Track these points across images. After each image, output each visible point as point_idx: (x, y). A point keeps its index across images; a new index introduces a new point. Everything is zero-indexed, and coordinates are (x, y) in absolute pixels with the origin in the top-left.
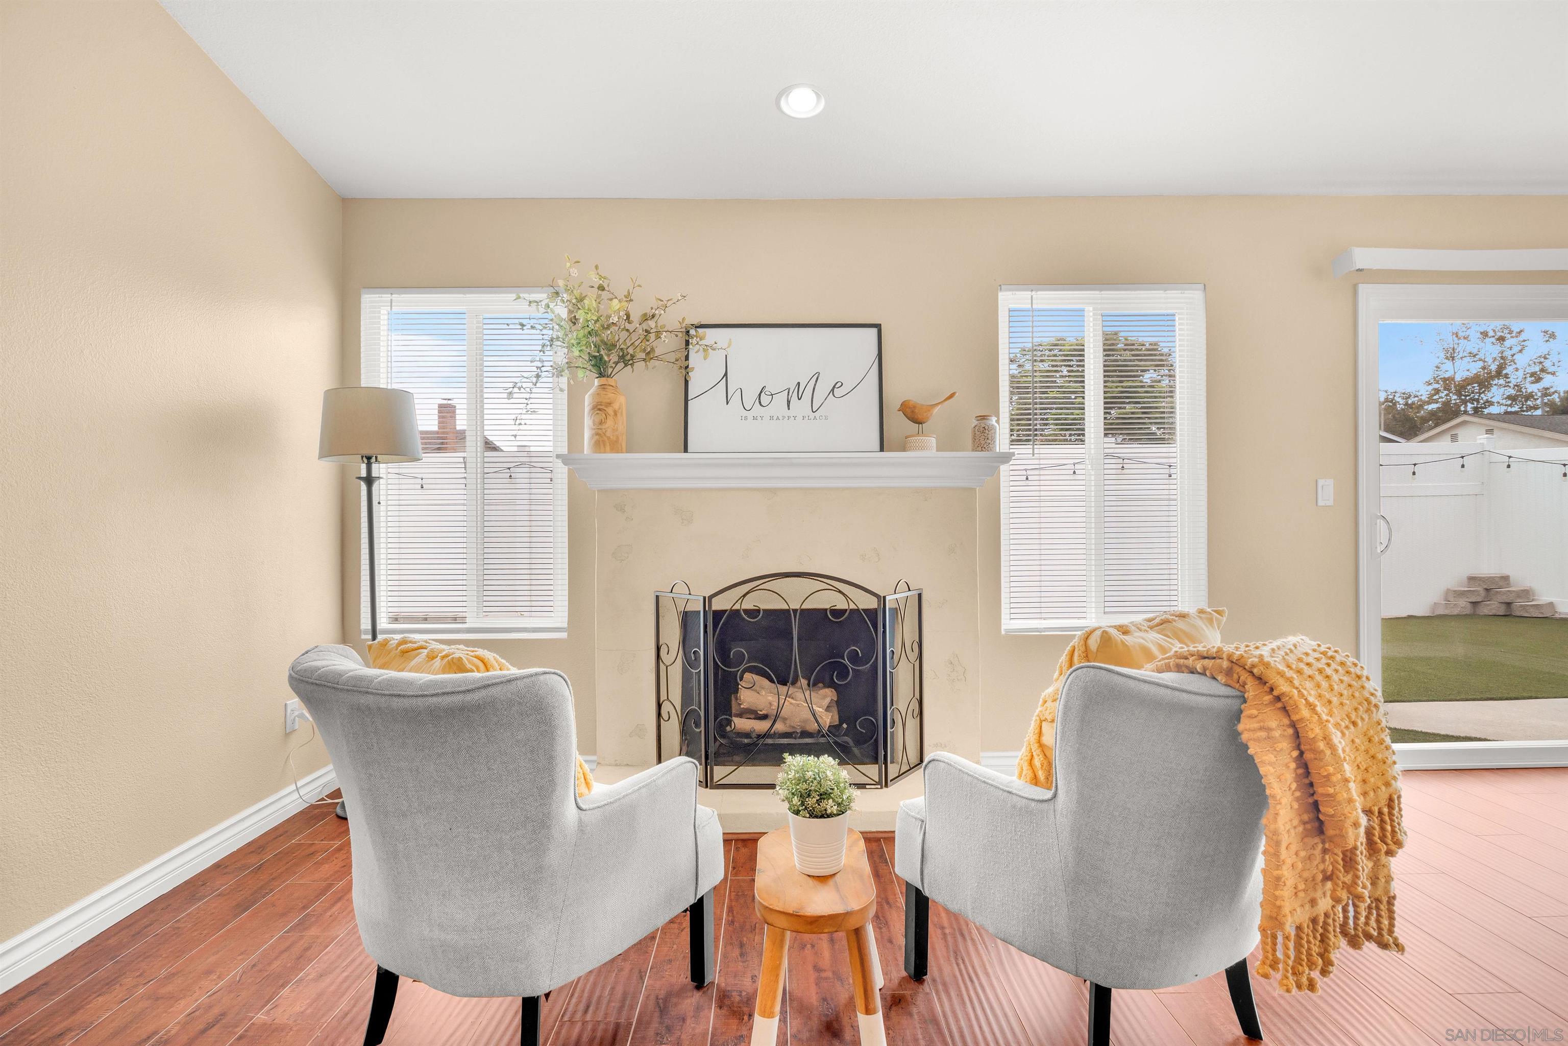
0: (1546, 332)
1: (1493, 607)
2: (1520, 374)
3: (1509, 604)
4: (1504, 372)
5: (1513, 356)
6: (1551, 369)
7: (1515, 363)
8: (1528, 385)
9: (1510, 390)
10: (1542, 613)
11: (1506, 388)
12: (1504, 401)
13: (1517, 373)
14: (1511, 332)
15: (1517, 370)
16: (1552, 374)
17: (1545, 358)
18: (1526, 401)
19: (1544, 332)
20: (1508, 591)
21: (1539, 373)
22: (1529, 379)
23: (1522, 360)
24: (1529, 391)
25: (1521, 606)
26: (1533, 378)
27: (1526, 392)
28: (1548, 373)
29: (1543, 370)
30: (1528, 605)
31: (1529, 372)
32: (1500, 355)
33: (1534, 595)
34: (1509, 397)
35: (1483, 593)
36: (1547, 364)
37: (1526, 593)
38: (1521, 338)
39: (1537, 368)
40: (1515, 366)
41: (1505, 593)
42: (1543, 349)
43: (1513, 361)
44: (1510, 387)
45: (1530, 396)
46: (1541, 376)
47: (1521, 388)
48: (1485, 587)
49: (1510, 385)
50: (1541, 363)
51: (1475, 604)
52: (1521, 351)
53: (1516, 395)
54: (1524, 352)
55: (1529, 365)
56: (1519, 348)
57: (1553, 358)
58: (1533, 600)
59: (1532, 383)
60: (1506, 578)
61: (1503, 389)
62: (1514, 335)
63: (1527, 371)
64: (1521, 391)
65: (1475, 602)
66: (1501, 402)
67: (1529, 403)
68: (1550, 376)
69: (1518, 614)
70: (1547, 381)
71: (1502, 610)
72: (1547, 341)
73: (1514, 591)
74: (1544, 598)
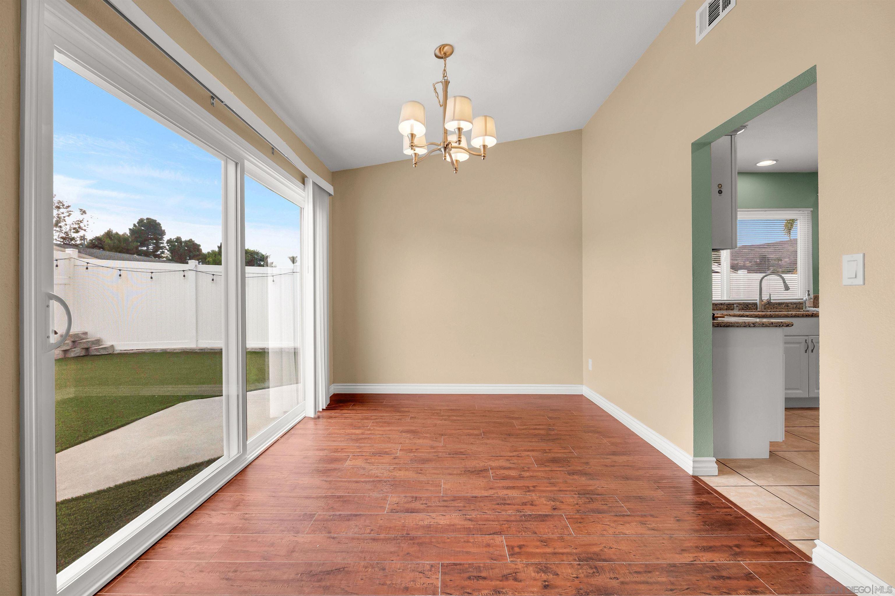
0: (81, 210)
1: (78, 351)
2: (68, 227)
3: (87, 349)
4: (59, 225)
5: (64, 217)
6: (84, 228)
7: (65, 221)
8: (72, 234)
9: (63, 234)
10: (108, 352)
11: (60, 233)
12: (59, 239)
13: (66, 226)
14: (63, 205)
15: (66, 225)
16: (84, 230)
17: (81, 222)
18: (71, 241)
19: (80, 210)
20: (87, 341)
21: (77, 228)
22: (72, 231)
23: (69, 221)
24: (73, 236)
25: (95, 349)
26: (75, 231)
27: (71, 236)
28: (82, 229)
29: (80, 227)
30: (99, 348)
31: (73, 227)
32: (57, 216)
33: (102, 342)
34: (62, 238)
35: (71, 344)
36: (82, 225)
37: (98, 342)
38: (69, 209)
39: (77, 226)
40: (65, 223)
41: (84, 343)
42: (80, 217)
43: (65, 220)
44: (62, 233)
45: (73, 239)
46: (79, 230)
47: (69, 234)
48: (72, 340)
49: (62, 231)
50: (78, 224)
51: (65, 351)
52: (69, 216)
53: (66, 237)
54: (70, 217)
55: (73, 224)
56: (68, 214)
57: (85, 222)
58: (102, 345)
59: (74, 233)
60: (86, 333)
61: (58, 233)
62: (65, 207)
63: (72, 226)
64: (68, 236)
65: (65, 350)
66: (58, 239)
67: (72, 242)
68: (83, 231)
69: (93, 353)
70: (82, 233)
71: (83, 353)
72: (82, 214)
73: (90, 341)
74: (107, 343)
